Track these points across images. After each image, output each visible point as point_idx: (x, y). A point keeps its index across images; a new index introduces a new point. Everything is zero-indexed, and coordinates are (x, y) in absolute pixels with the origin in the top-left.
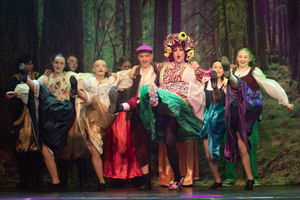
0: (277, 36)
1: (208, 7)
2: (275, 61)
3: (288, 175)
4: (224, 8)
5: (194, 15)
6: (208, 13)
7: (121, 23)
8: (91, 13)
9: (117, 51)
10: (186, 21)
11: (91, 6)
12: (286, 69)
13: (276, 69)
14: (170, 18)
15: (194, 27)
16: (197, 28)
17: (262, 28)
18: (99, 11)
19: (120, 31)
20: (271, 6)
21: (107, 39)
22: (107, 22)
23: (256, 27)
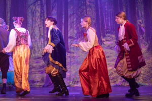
0: (109, 22)
1: (80, 11)
2: (109, 33)
3: (115, 82)
4: (86, 11)
5: (73, 14)
6: (79, 13)
7: (43, 18)
8: (30, 14)
9: (41, 30)
10: (70, 17)
11: (30, 11)
12: (114, 36)
13: (109, 36)
14: (64, 16)
15: (73, 19)
16: (75, 19)
17: (103, 18)
18: (33, 13)
19: (42, 21)
20: (107, 9)
21: (37, 25)
22: (37, 18)
23: (100, 18)
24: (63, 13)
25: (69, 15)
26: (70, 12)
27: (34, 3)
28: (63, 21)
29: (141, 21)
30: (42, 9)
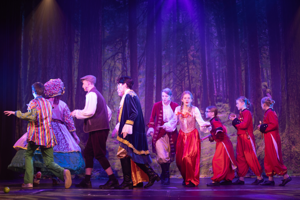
24: (155, 71)
25: (163, 74)
26: (164, 70)
27: (113, 57)
28: (155, 84)
29: (266, 84)
30: (124, 65)
